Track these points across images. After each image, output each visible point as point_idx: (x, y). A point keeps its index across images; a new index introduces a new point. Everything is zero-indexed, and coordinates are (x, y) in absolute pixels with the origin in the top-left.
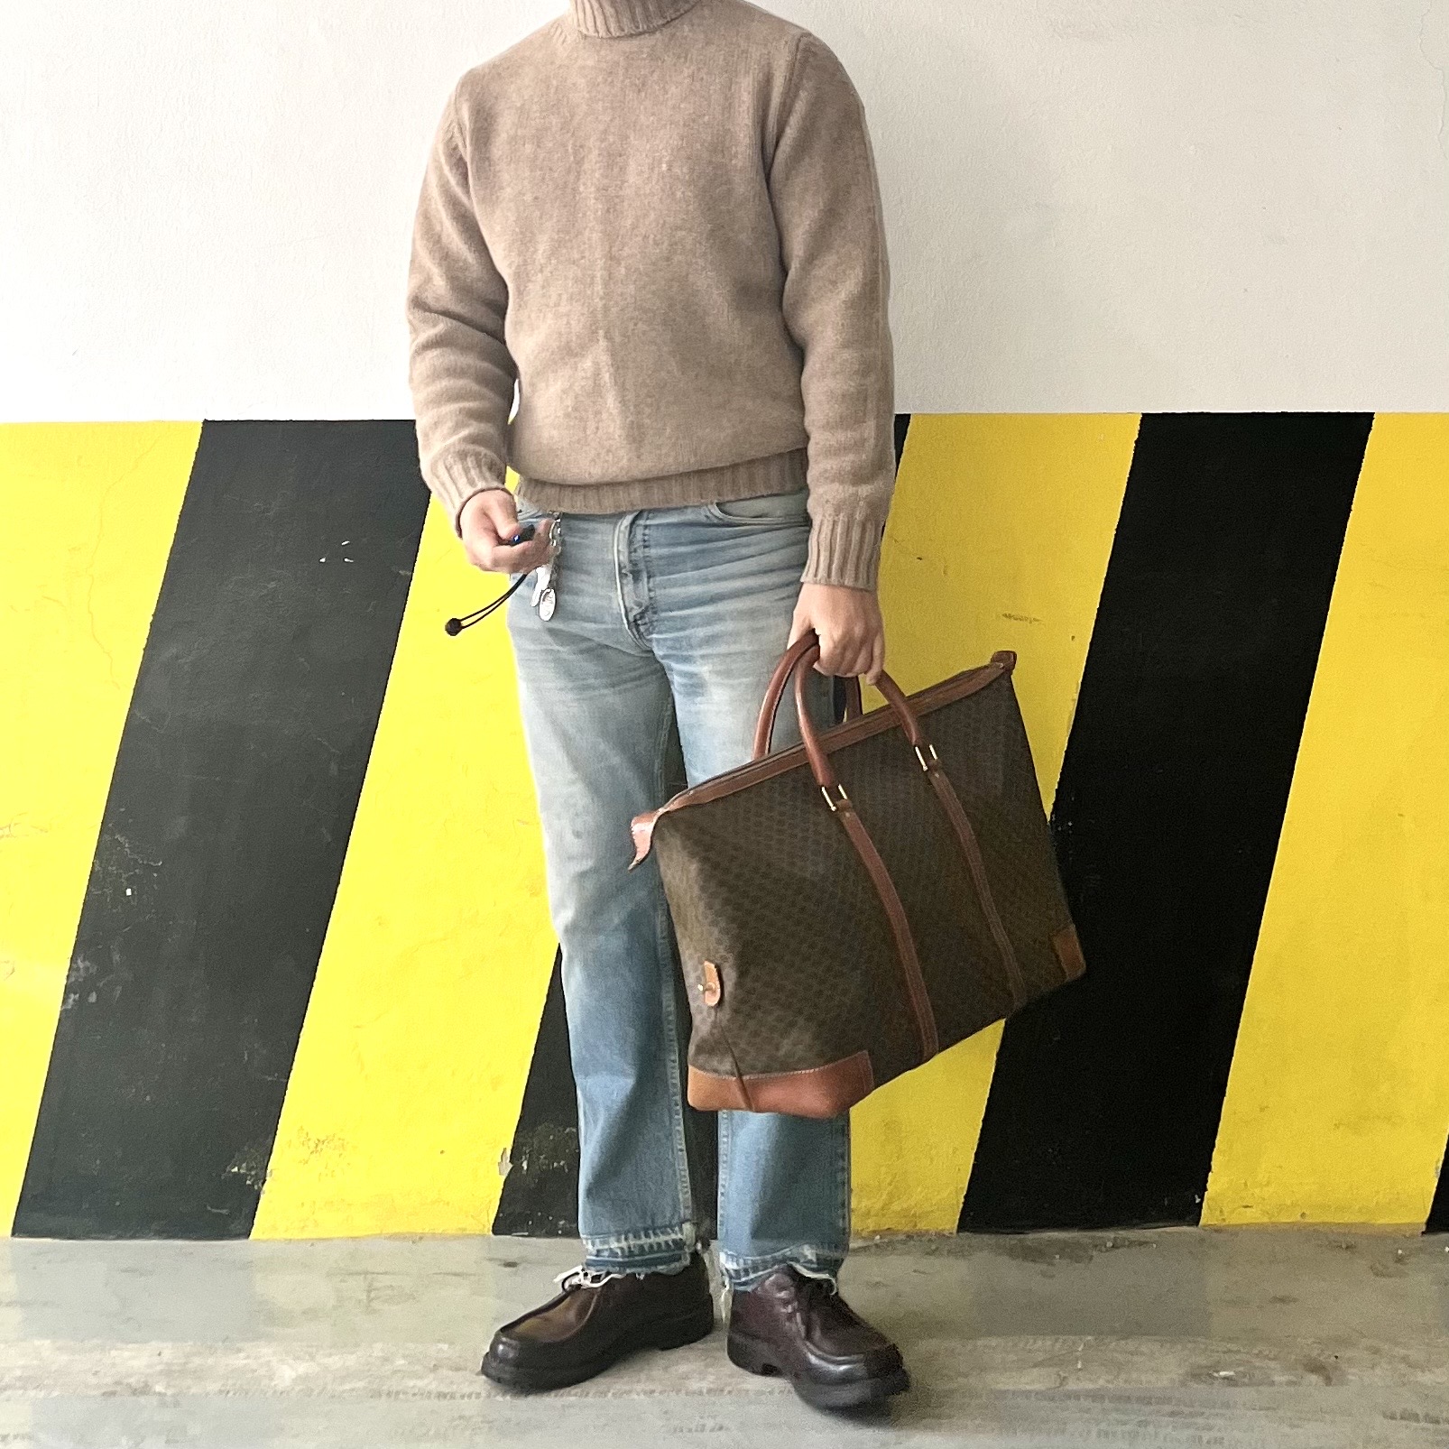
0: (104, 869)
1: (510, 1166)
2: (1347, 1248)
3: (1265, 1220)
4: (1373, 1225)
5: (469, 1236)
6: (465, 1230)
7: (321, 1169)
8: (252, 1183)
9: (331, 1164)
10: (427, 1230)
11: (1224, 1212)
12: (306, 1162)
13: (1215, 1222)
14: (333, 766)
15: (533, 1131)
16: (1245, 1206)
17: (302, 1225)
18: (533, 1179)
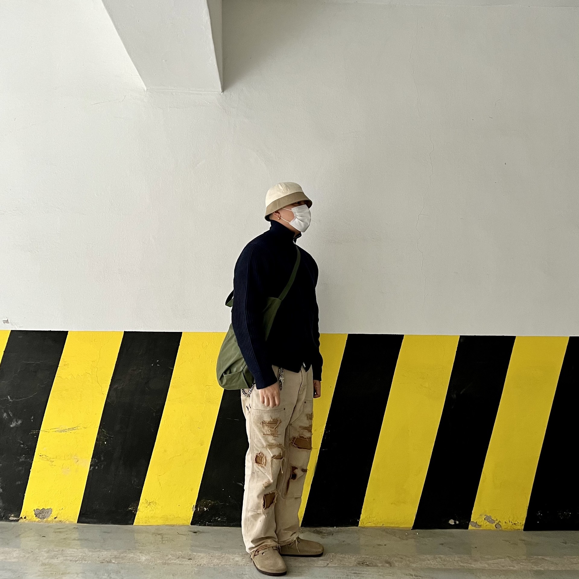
0: (100, 437)
1: (195, 509)
3: (374, 525)
4: (400, 527)
5: (185, 526)
6: (184, 524)
7: (151, 509)
8: (134, 512)
9: (153, 508)
10: (175, 524)
11: (365, 523)
12: (147, 507)
13: (362, 526)
14: (154, 414)
15: (201, 501)
16: (370, 522)
17: (146, 522)
18: (200, 512)
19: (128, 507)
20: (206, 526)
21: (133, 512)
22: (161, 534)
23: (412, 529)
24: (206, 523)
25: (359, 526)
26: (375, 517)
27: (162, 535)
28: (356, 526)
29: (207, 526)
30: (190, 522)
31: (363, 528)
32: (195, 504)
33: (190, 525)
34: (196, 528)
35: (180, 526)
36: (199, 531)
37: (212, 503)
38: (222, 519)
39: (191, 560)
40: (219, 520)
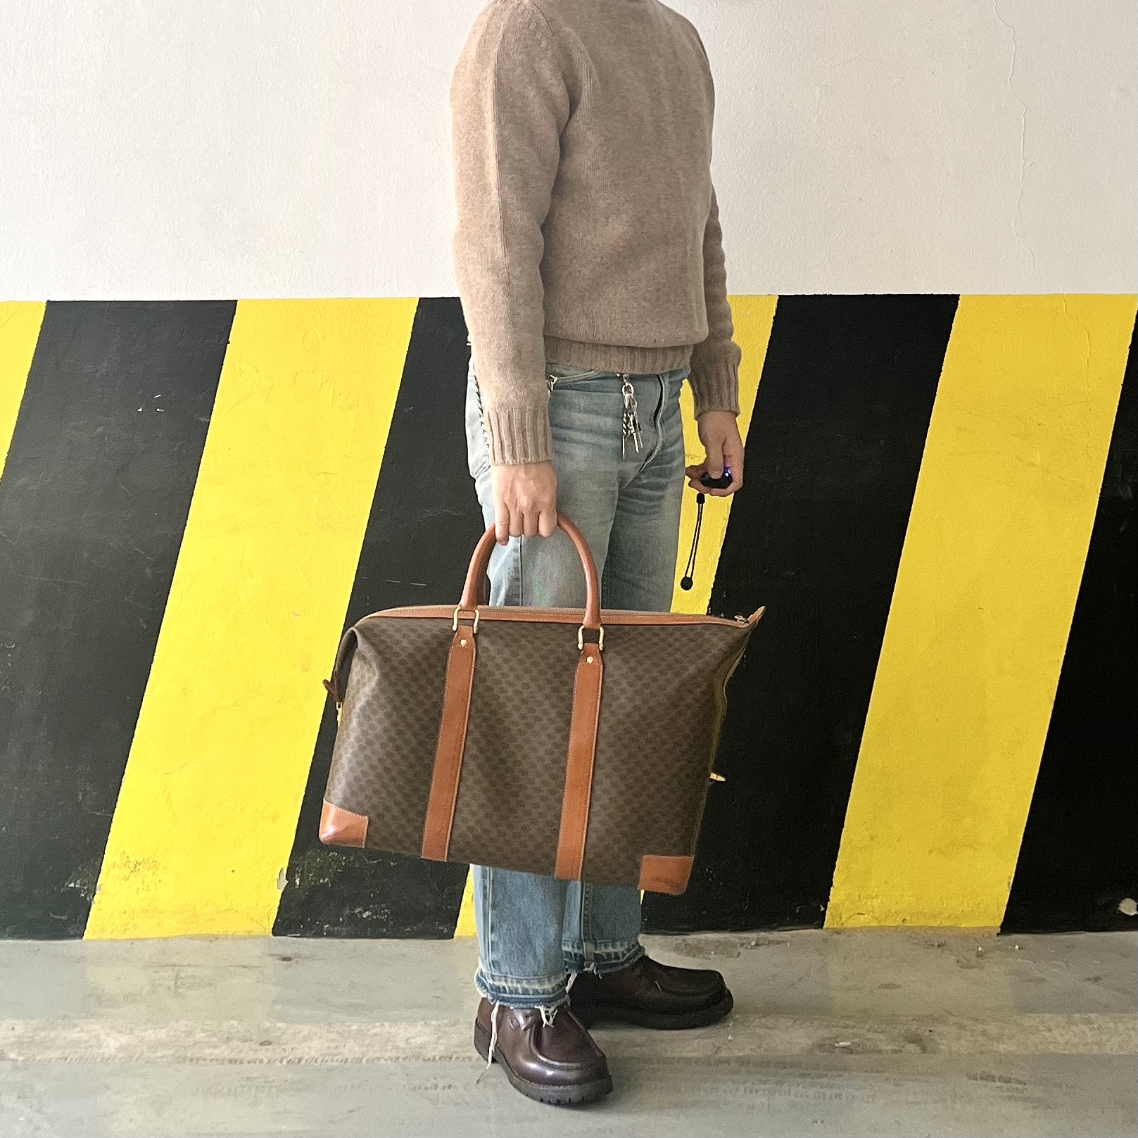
1: (286, 882)
2: (939, 946)
3: (875, 924)
4: (960, 928)
5: (254, 937)
6: (250, 932)
7: (139, 885)
8: (86, 895)
9: (146, 881)
10: (221, 933)
11: (844, 919)
12: (127, 879)
13: (836, 926)
14: (148, 570)
15: (304, 855)
16: (859, 914)
17: (124, 928)
18: (304, 892)
19: (67, 877)
20: (322, 936)
21: (82, 895)
22: (175, 965)
23: (998, 934)
24: (323, 926)
25: (824, 927)
26: (877, 896)
27: (176, 969)
28: (815, 929)
29: (330, 935)
30: (272, 926)
31: (838, 932)
32: (285, 865)
33: (271, 935)
34: (291, 944)
35: (234, 938)
36: (298, 956)
37: (340, 862)
38: (373, 914)
39: (268, 1047)
40: (365, 916)
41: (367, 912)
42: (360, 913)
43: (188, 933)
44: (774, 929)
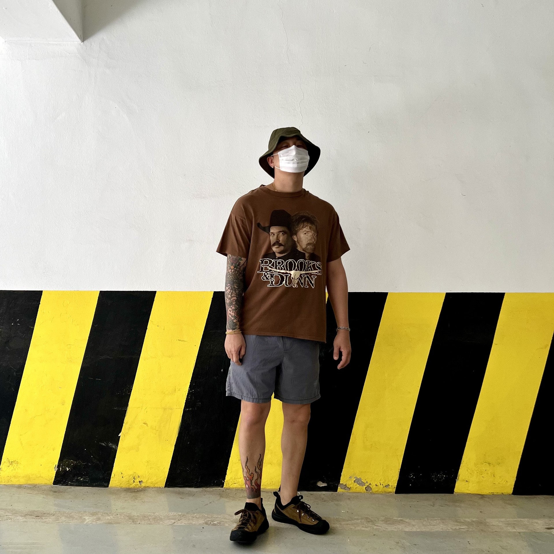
1: (57, 469)
3: (240, 487)
4: (266, 489)
6: (46, 484)
7: (13, 468)
9: (15, 467)
10: (37, 483)
11: (230, 484)
12: (9, 467)
13: (227, 487)
14: (15, 373)
15: (63, 461)
16: (235, 483)
17: (8, 481)
18: (63, 472)
24: (68, 483)
25: (224, 487)
26: (240, 478)
28: (221, 488)
29: (69, 486)
30: (53, 482)
31: (227, 489)
32: (57, 463)
33: (53, 484)
34: (59, 487)
35: (41, 485)
37: (74, 463)
41: (82, 479)
42: (80, 479)
43: (27, 483)
44: (208, 487)
